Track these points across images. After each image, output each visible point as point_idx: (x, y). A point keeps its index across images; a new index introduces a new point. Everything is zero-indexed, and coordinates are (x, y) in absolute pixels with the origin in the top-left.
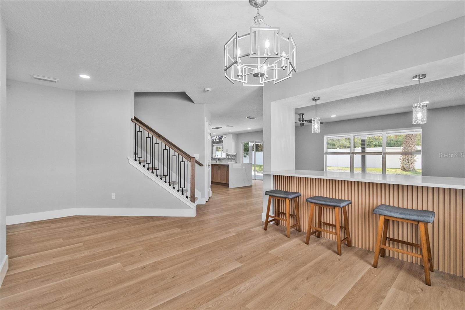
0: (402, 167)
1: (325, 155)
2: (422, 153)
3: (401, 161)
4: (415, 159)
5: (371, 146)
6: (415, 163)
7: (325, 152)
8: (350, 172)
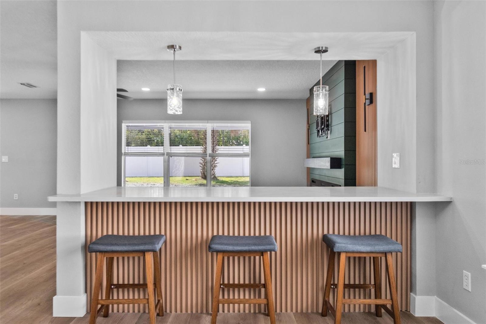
0: (203, 175)
1: (123, 157)
2: (250, 156)
3: (202, 166)
4: (216, 163)
5: (152, 143)
6: (216, 168)
7: (123, 151)
8: (164, 186)
